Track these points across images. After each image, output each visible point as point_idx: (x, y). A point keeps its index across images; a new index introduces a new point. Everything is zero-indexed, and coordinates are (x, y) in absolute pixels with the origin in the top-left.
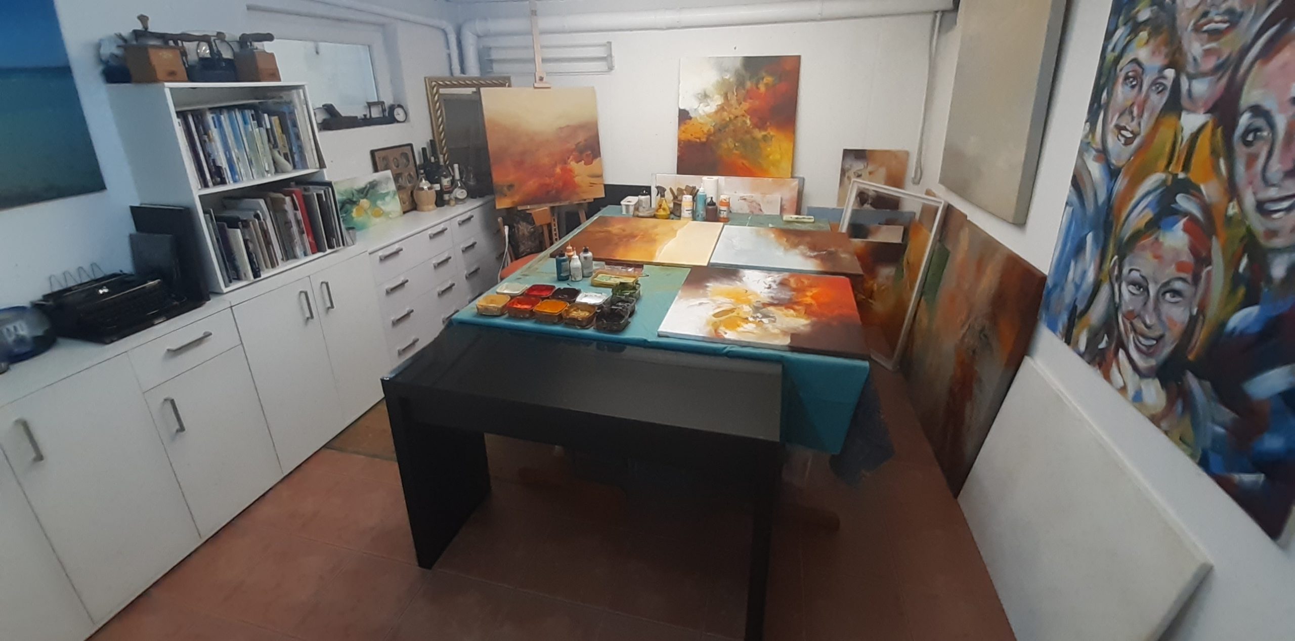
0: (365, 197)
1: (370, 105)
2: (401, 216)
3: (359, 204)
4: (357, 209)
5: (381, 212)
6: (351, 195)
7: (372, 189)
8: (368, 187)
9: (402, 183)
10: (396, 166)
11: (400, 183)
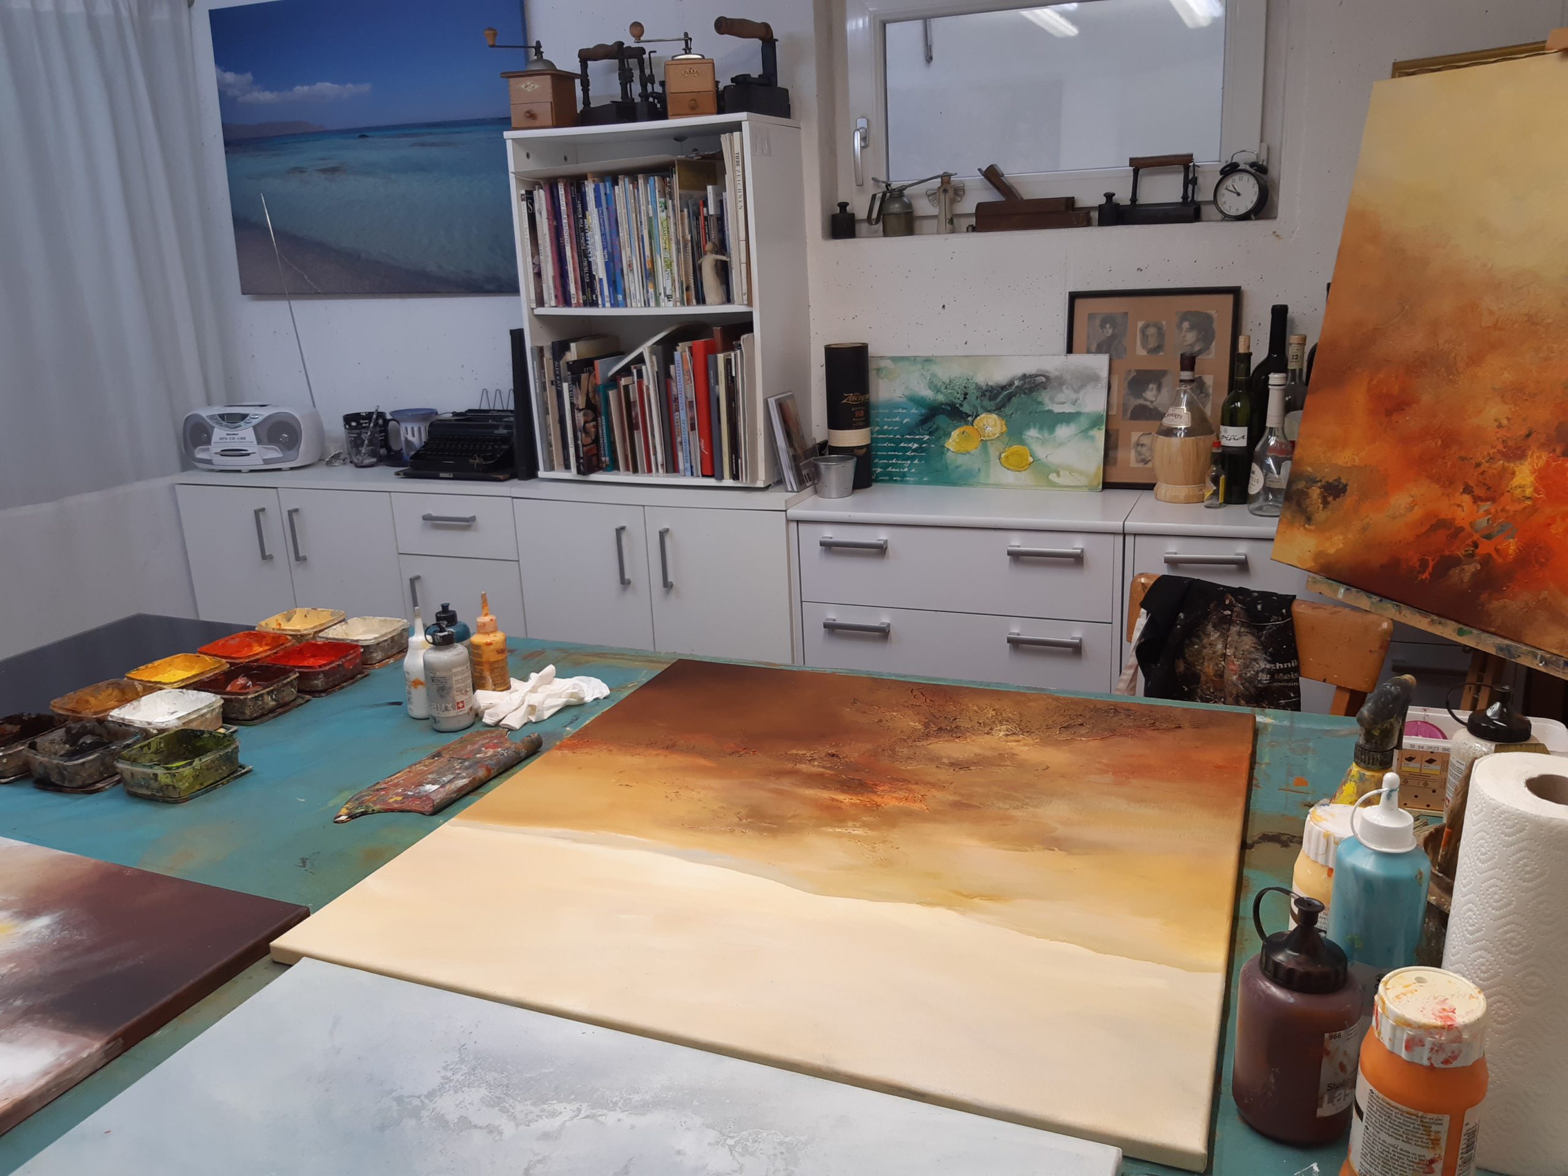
0: (998, 409)
1: (1139, 165)
2: (1091, 489)
3: (973, 421)
4: (963, 433)
5: (1031, 459)
6: (958, 396)
7: (1025, 393)
8: (1017, 387)
9: (1153, 399)
10: (1150, 346)
11: (1146, 400)
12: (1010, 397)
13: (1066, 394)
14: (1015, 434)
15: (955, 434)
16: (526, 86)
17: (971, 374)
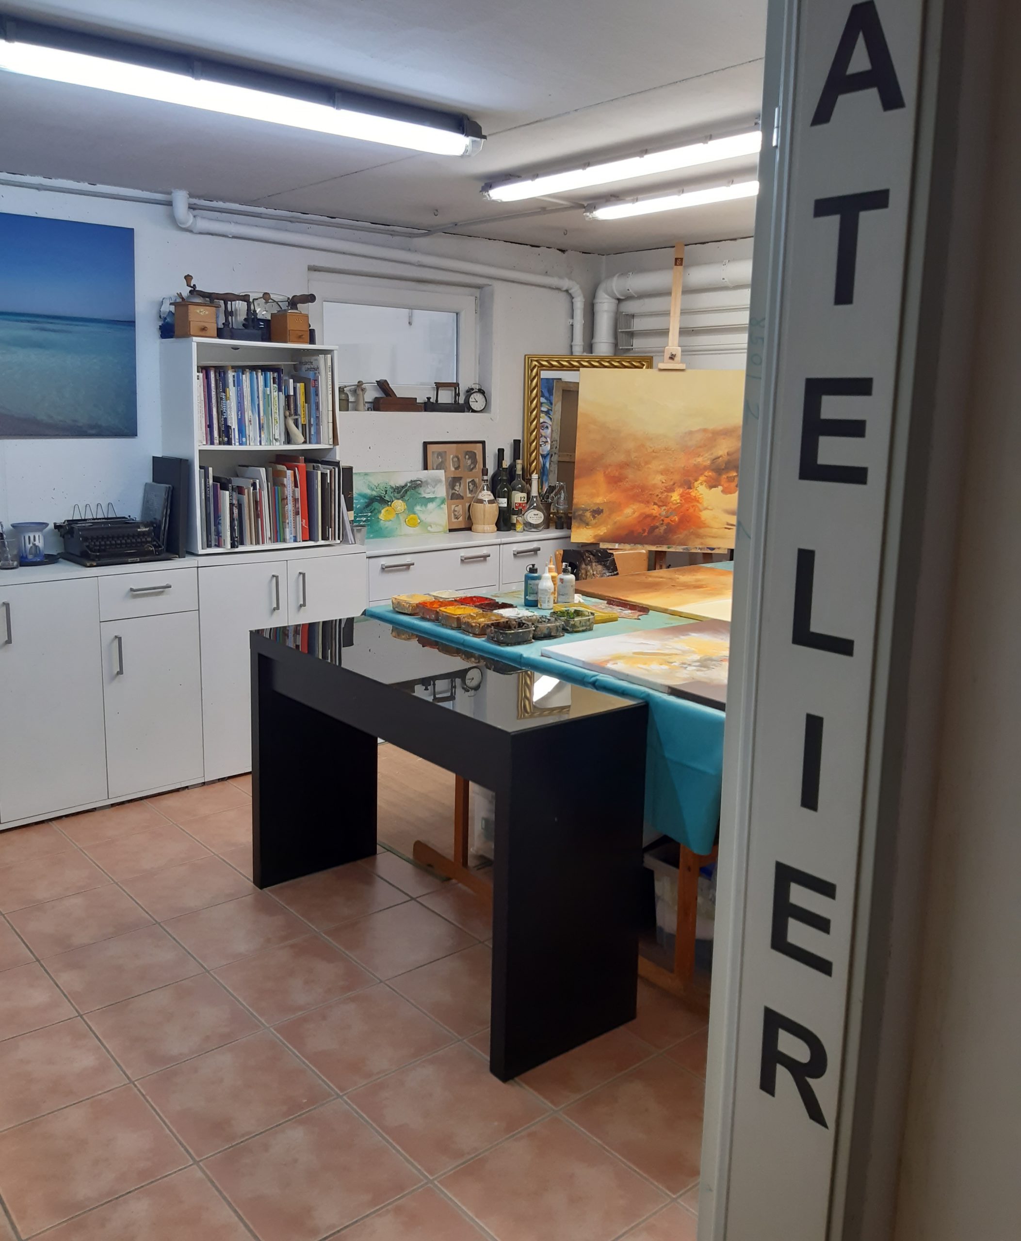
0: (402, 498)
1: (439, 386)
2: (445, 532)
3: (391, 504)
4: (387, 510)
5: (419, 521)
6: (383, 492)
7: (413, 490)
8: (409, 486)
9: (458, 490)
10: (455, 466)
11: (456, 490)
12: (406, 491)
13: (430, 489)
14: (411, 510)
15: (383, 511)
16: (201, 312)
17: (387, 481)
